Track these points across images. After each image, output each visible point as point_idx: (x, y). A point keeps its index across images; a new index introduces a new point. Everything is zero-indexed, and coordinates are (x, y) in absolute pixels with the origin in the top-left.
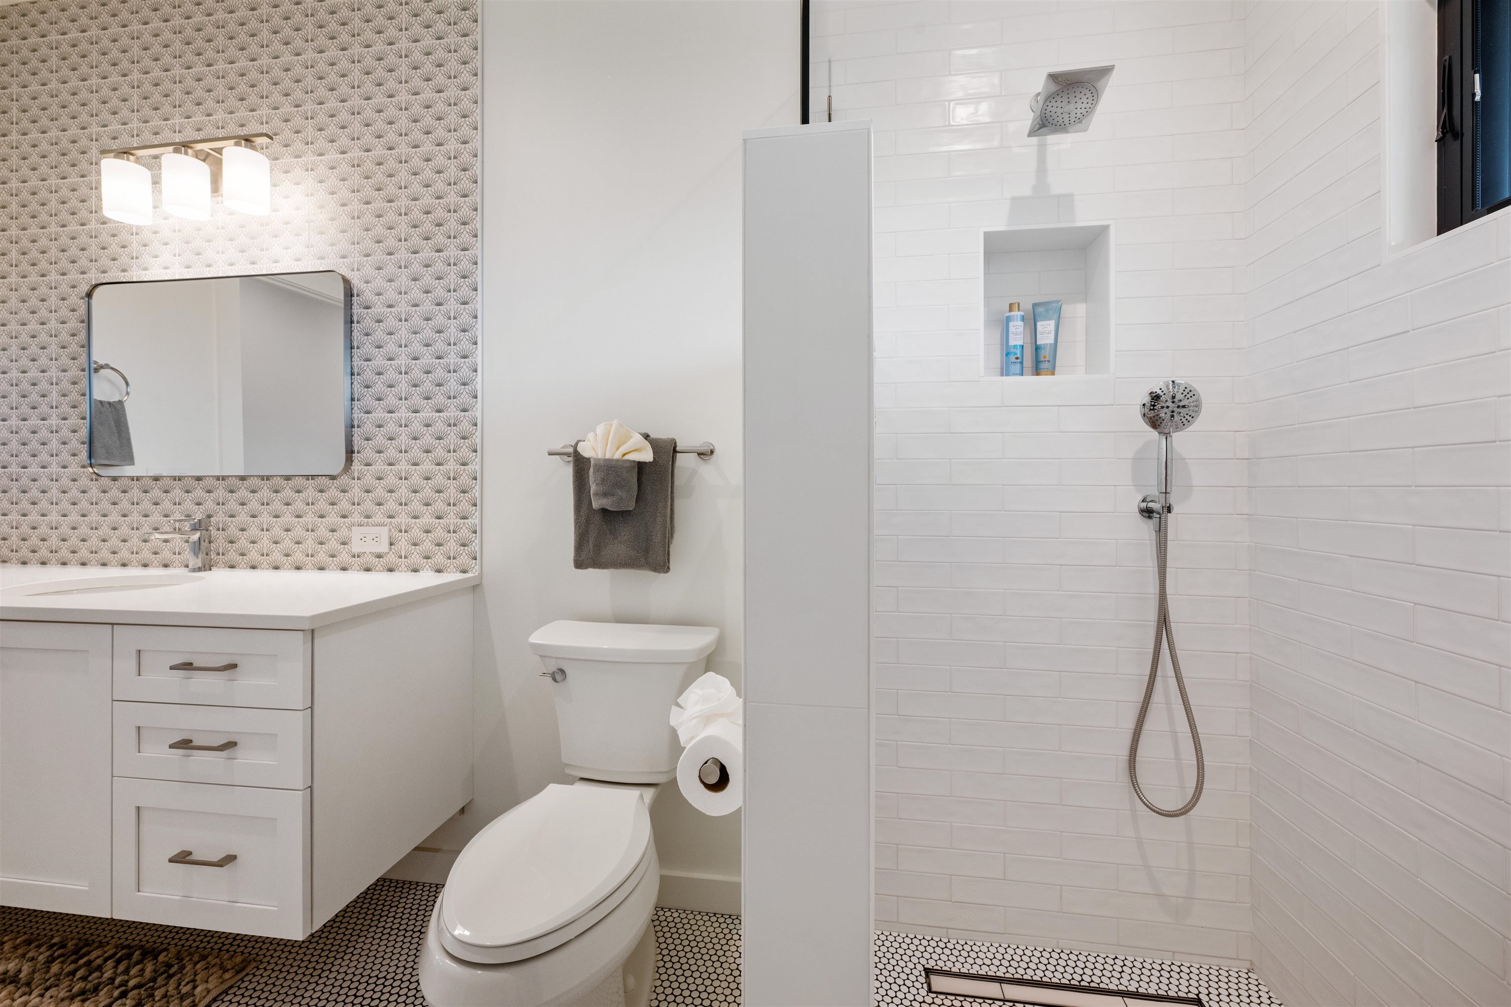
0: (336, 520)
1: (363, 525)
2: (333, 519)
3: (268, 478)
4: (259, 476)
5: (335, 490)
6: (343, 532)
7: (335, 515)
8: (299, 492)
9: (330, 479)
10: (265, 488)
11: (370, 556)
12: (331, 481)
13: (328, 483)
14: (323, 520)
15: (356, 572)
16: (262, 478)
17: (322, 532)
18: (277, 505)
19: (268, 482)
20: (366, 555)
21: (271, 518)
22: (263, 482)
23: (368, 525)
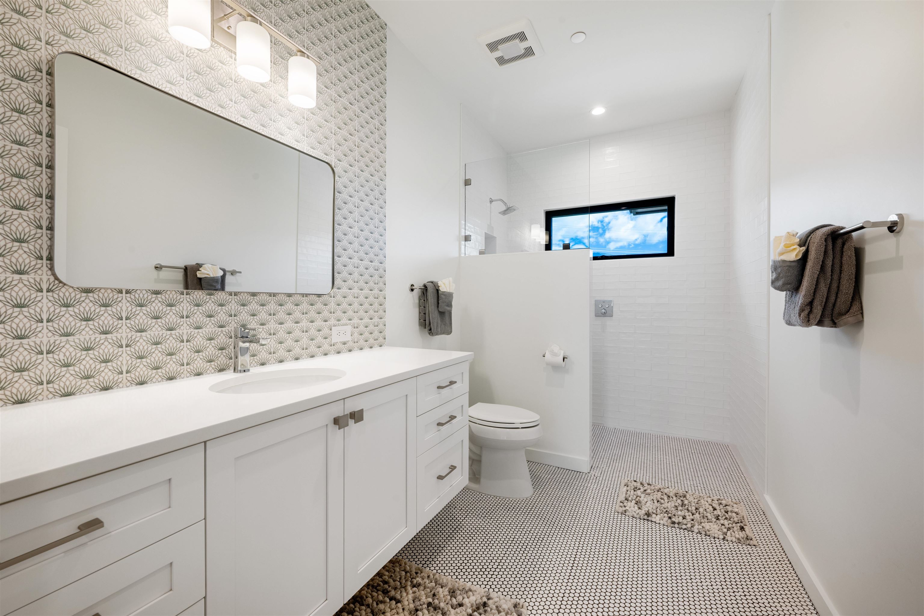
0: (321, 323)
1: (336, 326)
2: (319, 323)
3: (274, 295)
4: (268, 293)
5: (320, 304)
6: (326, 331)
7: (320, 321)
8: (297, 305)
9: (317, 297)
10: (272, 302)
11: (340, 344)
12: (318, 298)
13: (316, 299)
14: (313, 324)
15: (332, 355)
16: (270, 294)
17: (313, 332)
18: (281, 315)
19: (274, 298)
20: (338, 344)
21: (277, 325)
22: (270, 298)
23: (339, 325)
